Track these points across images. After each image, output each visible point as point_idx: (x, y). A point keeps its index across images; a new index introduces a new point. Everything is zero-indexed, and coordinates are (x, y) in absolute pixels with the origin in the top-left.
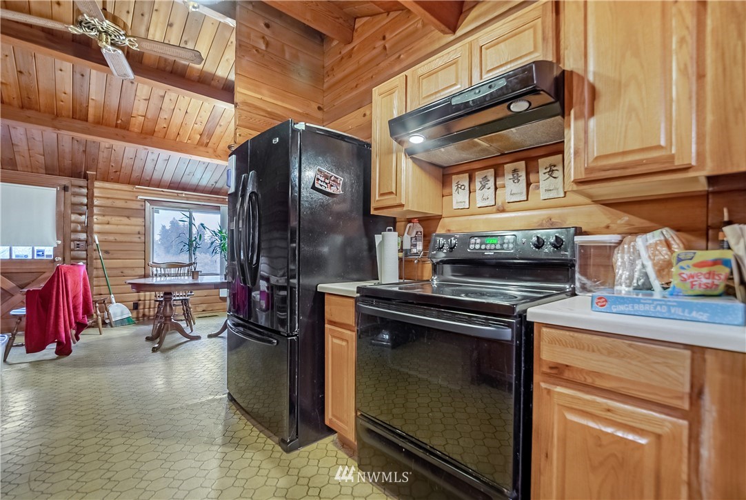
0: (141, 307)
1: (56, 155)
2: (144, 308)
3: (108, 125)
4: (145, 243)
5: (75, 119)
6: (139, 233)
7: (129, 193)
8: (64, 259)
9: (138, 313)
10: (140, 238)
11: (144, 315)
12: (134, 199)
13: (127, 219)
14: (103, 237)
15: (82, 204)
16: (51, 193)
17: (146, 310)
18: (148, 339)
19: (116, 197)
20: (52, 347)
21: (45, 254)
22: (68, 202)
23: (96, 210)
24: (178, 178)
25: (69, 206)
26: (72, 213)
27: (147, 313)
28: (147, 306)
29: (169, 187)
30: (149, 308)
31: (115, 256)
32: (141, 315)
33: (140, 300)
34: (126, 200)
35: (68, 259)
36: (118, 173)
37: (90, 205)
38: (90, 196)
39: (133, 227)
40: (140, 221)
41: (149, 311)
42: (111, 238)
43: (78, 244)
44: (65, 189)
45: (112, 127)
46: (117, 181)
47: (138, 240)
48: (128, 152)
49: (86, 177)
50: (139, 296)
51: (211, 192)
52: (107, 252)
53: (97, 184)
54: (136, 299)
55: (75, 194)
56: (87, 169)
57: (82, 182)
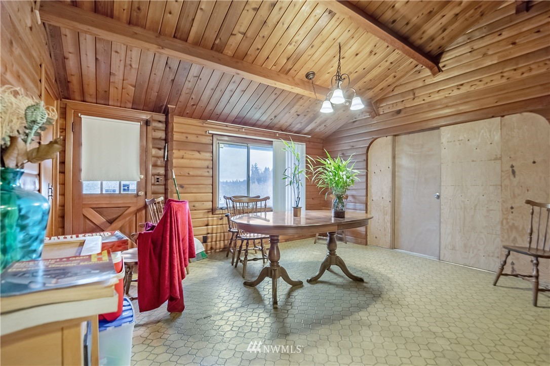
0: (209, 240)
1: (146, 85)
2: (211, 242)
3: (205, 47)
4: (212, 177)
5: (176, 38)
6: (208, 167)
7: (199, 127)
8: (146, 194)
9: (207, 246)
10: (208, 172)
11: (212, 248)
12: (204, 133)
13: (198, 154)
14: (179, 172)
15: (161, 139)
16: (136, 127)
17: (213, 243)
18: (246, 284)
19: (189, 131)
20: (165, 305)
21: (130, 188)
22: (150, 136)
25: (150, 140)
26: (153, 147)
27: (214, 247)
28: (214, 240)
29: (233, 122)
30: (216, 241)
31: (188, 190)
32: (209, 248)
33: (208, 234)
34: (198, 135)
35: (149, 193)
36: (195, 107)
37: (168, 140)
38: (168, 131)
39: (203, 162)
40: (208, 155)
41: (216, 244)
42: (185, 172)
43: (158, 179)
45: (208, 49)
46: (191, 116)
47: (206, 174)
50: (207, 229)
51: (267, 127)
52: (181, 186)
54: (205, 232)
55: (155, 129)
56: (168, 103)
57: (161, 117)
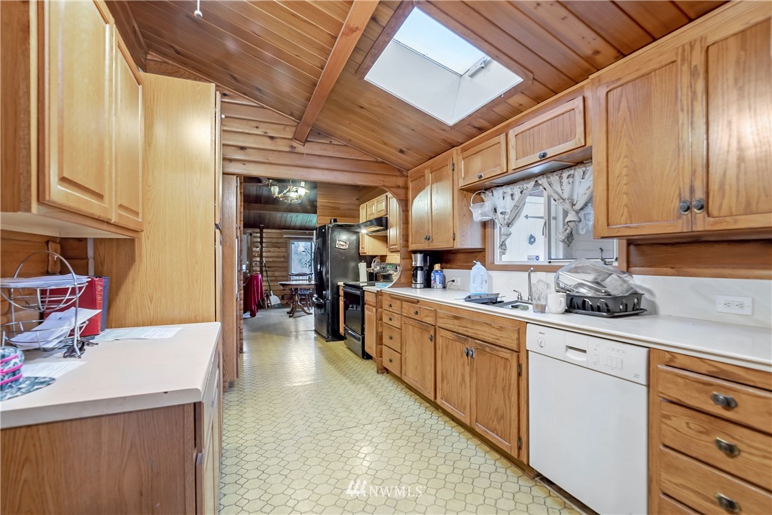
4: (287, 262)
6: (285, 256)
7: (279, 234)
8: (250, 271)
10: (285, 259)
12: (282, 237)
13: (279, 249)
14: (267, 259)
15: (258, 242)
18: (288, 313)
19: (273, 237)
22: (252, 241)
23: (264, 245)
24: (304, 224)
25: (252, 243)
26: (253, 247)
29: (300, 229)
31: (272, 269)
34: (278, 238)
35: (252, 271)
36: (274, 224)
37: (261, 242)
38: (261, 237)
39: (282, 253)
40: (284, 249)
42: (271, 260)
43: (256, 263)
44: (251, 234)
48: (279, 216)
49: (259, 227)
53: (264, 230)
55: (255, 237)
56: (260, 223)
57: (258, 230)
